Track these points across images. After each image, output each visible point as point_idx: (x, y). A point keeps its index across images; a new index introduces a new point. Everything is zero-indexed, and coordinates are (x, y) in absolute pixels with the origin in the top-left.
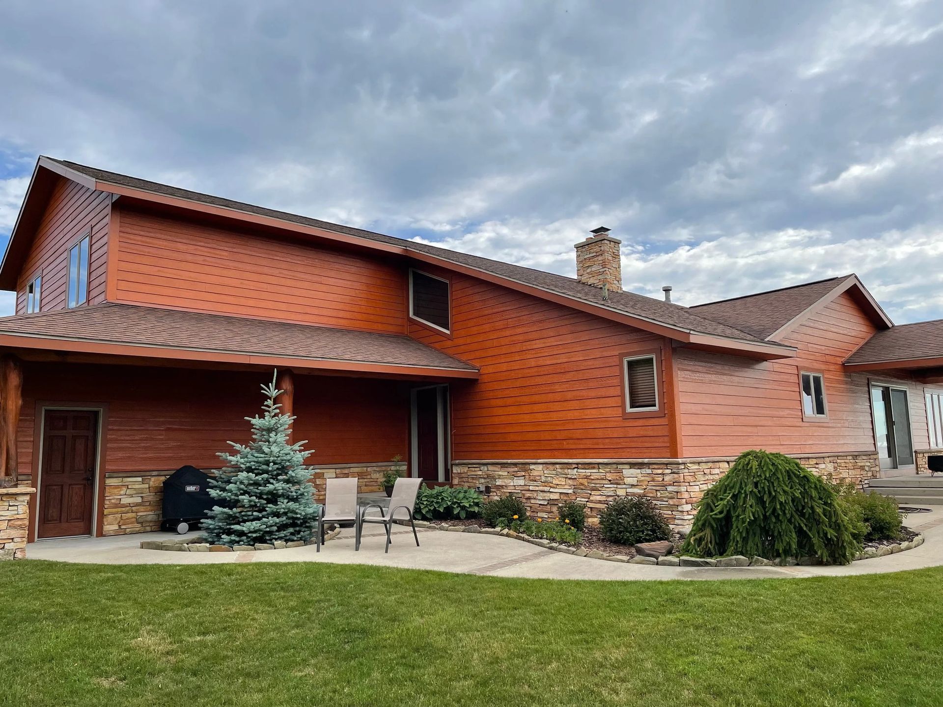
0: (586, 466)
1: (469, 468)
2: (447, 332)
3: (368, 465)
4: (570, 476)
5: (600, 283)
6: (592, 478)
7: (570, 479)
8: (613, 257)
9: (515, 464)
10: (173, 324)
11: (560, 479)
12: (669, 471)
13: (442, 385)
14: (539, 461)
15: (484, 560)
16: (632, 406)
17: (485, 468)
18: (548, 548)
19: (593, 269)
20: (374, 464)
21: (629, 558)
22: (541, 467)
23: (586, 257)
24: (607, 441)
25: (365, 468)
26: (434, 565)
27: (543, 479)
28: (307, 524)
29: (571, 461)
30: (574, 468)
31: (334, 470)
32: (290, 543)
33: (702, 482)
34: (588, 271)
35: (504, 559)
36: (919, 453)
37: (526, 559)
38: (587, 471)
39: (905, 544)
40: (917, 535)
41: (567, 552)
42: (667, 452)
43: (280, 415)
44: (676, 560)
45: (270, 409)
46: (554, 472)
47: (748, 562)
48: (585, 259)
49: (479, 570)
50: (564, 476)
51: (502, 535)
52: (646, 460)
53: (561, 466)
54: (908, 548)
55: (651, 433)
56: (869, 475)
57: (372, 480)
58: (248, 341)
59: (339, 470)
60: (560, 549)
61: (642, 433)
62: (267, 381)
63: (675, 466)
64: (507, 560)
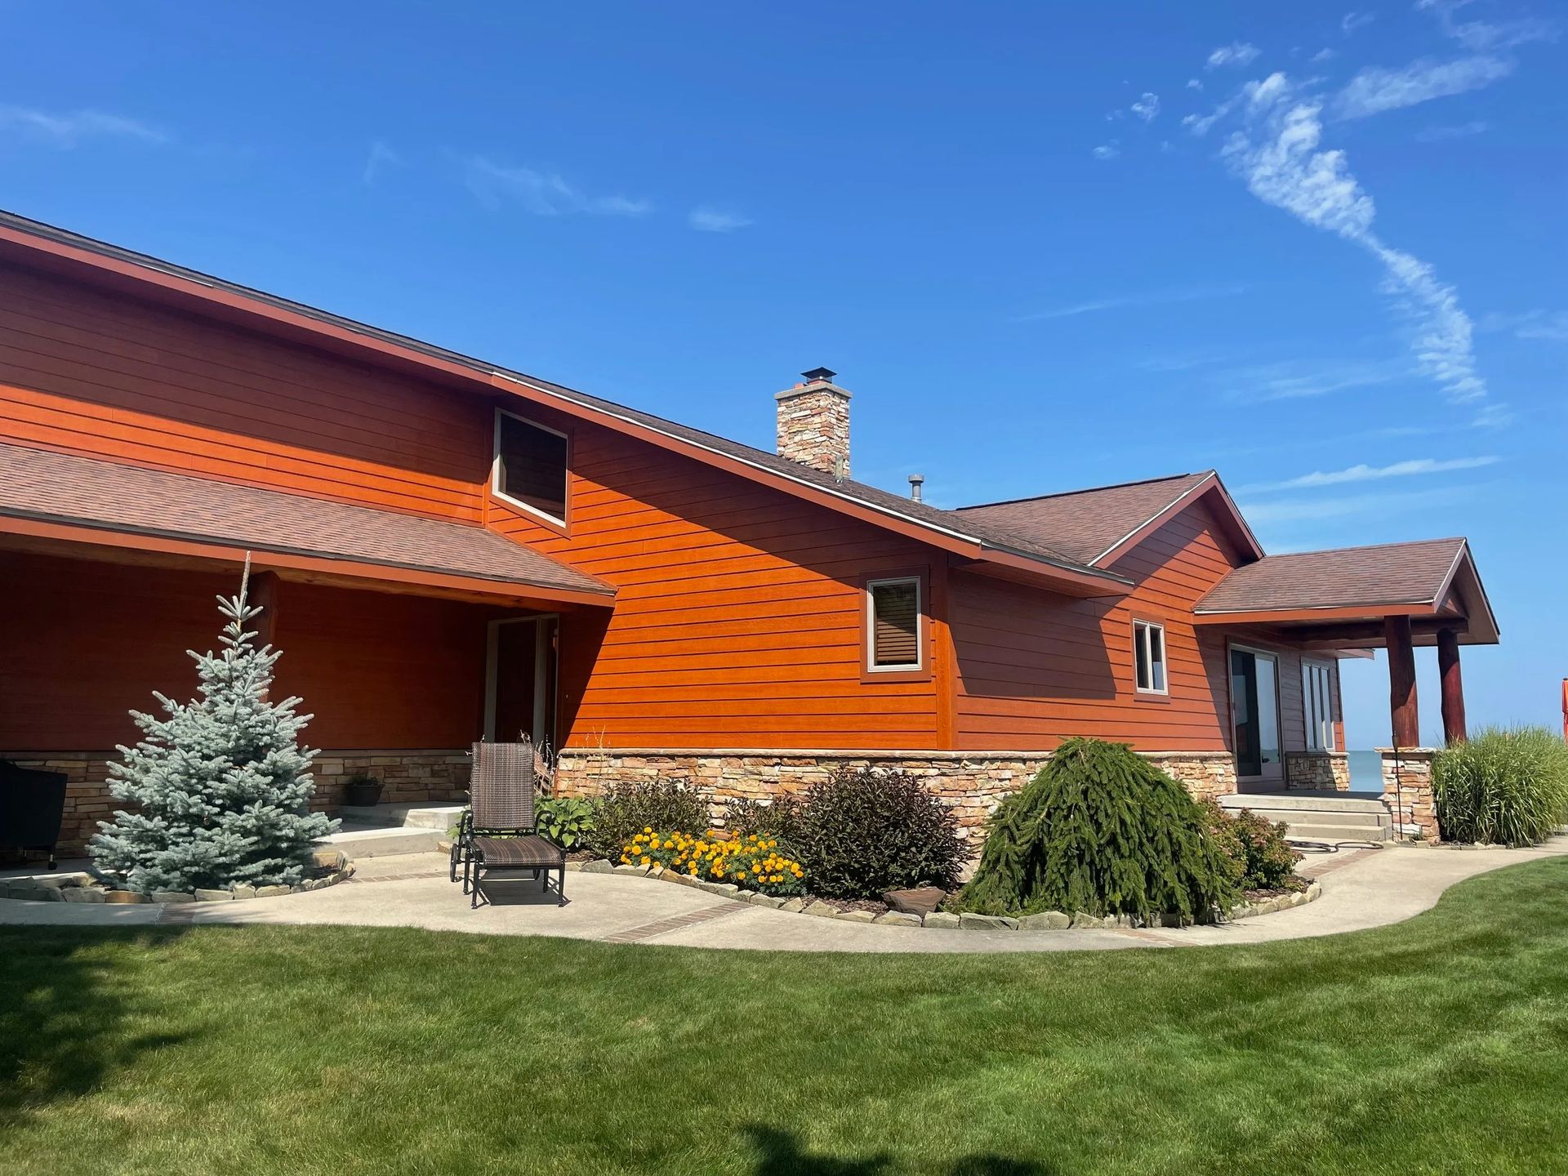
0: (797, 762)
1: (588, 761)
2: (562, 524)
3: (404, 753)
4: (767, 778)
5: (815, 461)
6: (806, 781)
7: (766, 782)
8: (837, 419)
9: (672, 757)
10: (47, 476)
11: (750, 782)
12: (936, 772)
13: (547, 617)
14: (716, 751)
15: (630, 919)
16: (879, 663)
17: (619, 762)
18: (737, 898)
19: (805, 437)
20: (415, 753)
21: (874, 915)
22: (717, 761)
23: (794, 415)
24: (833, 718)
25: (398, 759)
26: (542, 926)
27: (720, 782)
28: (299, 852)
29: (769, 752)
30: (774, 766)
31: (341, 761)
32: (262, 889)
33: (985, 792)
34: (797, 439)
35: (665, 916)
36: (1292, 758)
37: (702, 917)
38: (797, 769)
39: (1297, 896)
40: (1311, 882)
41: (771, 904)
42: (932, 740)
43: (252, 652)
44: (954, 918)
45: (235, 644)
46: (740, 771)
47: (1068, 922)
48: (793, 419)
49: (624, 935)
50: (757, 777)
51: (652, 876)
52: (897, 753)
53: (753, 760)
54: (1302, 902)
55: (908, 708)
56: (1222, 789)
57: (409, 780)
58: (194, 514)
59: (351, 761)
60: (757, 900)
61: (891, 707)
62: (231, 591)
63: (945, 763)
64: (668, 918)
